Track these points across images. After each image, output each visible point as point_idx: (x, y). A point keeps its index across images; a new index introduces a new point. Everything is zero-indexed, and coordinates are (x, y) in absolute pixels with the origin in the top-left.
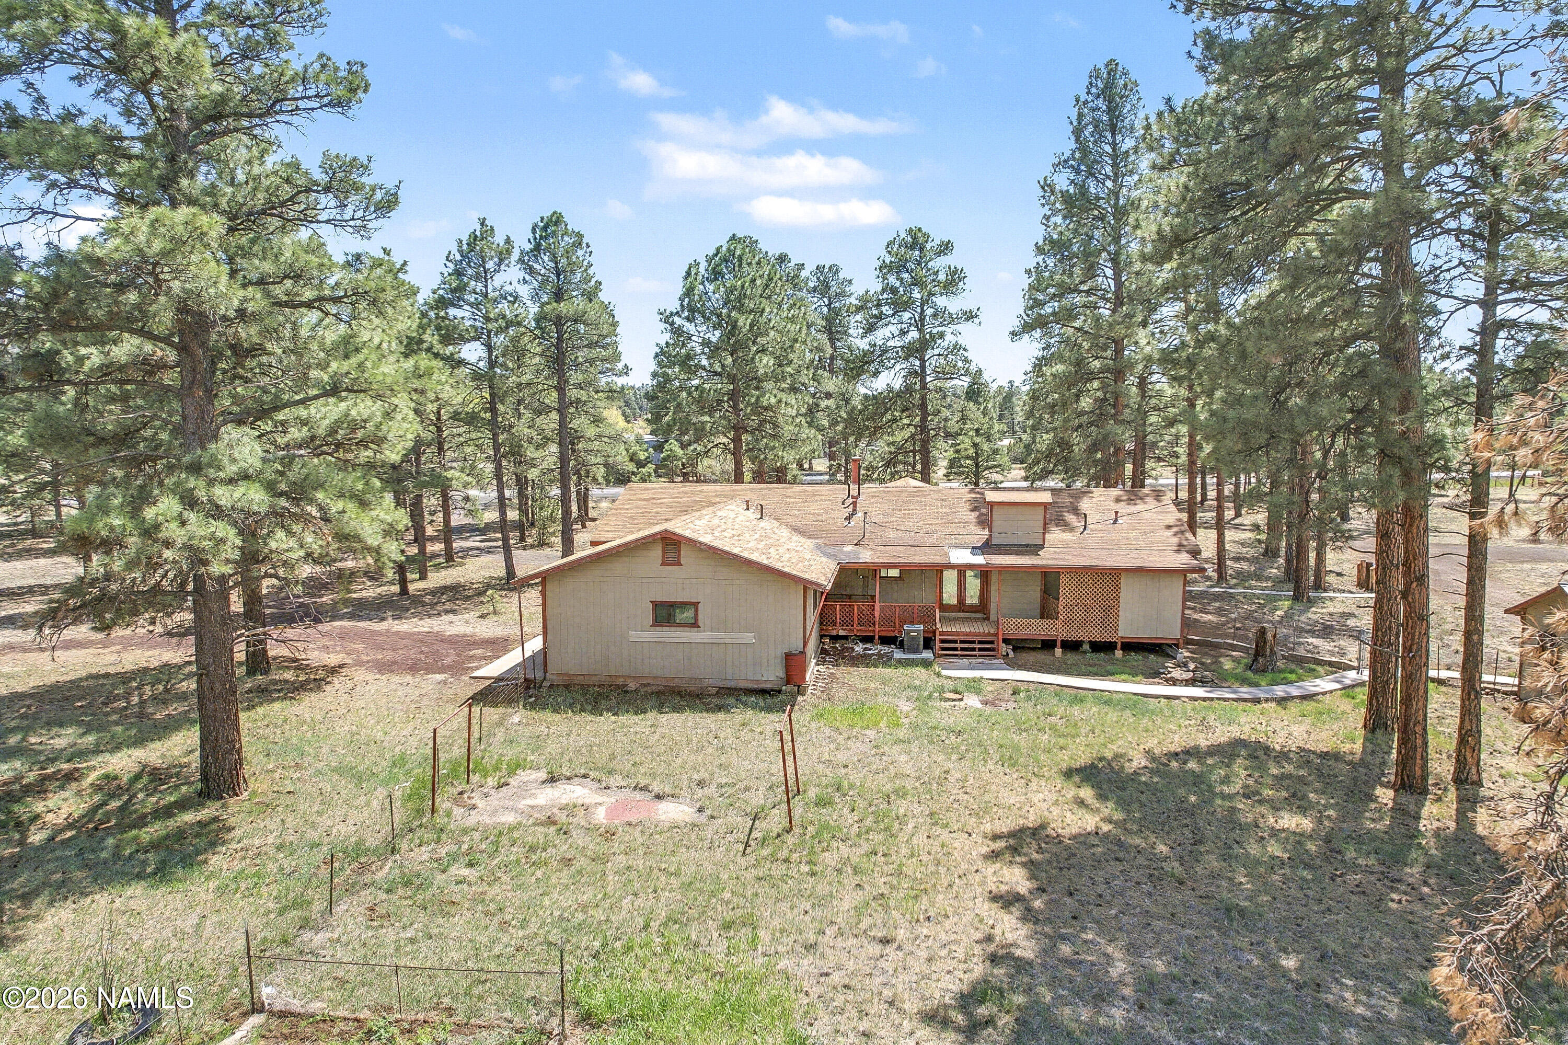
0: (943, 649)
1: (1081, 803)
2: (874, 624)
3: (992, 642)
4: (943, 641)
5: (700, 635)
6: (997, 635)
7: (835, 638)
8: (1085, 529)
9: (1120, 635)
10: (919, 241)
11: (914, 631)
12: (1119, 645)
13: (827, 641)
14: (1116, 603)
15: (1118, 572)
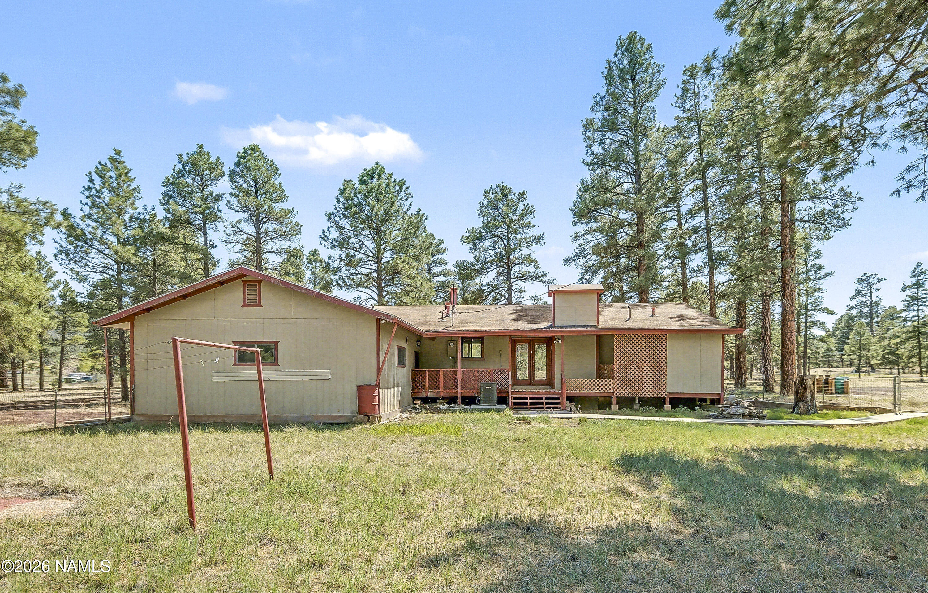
0: (515, 404)
1: (622, 492)
2: (457, 387)
3: (558, 399)
4: (515, 399)
5: (280, 373)
6: (562, 393)
7: (425, 400)
8: (630, 318)
9: (668, 391)
10: (505, 192)
11: (488, 385)
12: (668, 401)
13: (418, 402)
14: (664, 363)
15: (664, 334)
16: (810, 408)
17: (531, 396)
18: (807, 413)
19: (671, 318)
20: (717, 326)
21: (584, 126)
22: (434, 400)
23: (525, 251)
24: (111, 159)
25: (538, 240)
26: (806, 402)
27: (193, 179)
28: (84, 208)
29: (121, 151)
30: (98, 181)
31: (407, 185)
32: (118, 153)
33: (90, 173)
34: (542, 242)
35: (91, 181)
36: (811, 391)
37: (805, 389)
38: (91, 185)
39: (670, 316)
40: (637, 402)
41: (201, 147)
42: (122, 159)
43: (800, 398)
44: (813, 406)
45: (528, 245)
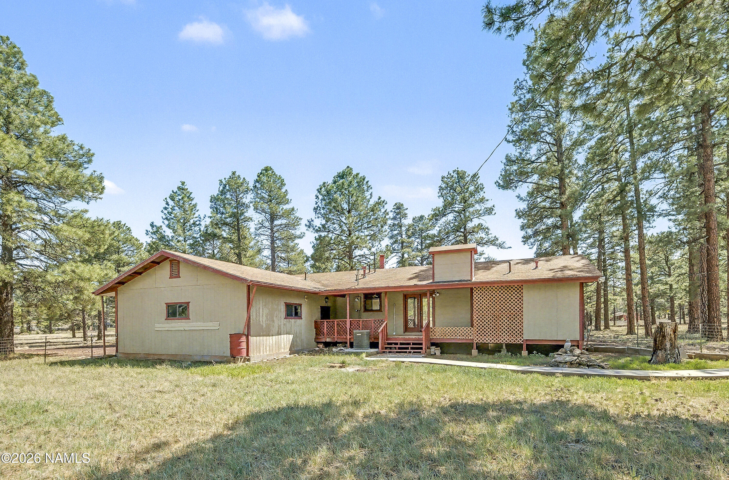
0: (386, 348)
2: (347, 334)
3: (421, 344)
5: (191, 324)
6: (424, 337)
7: (327, 344)
8: (510, 271)
9: (525, 338)
10: (461, 176)
11: (359, 333)
12: (524, 346)
13: (321, 346)
14: (520, 312)
15: (520, 284)
16: (669, 356)
17: (402, 342)
18: (665, 361)
19: (551, 270)
20: (590, 275)
21: (509, 109)
22: (335, 344)
23: (476, 222)
24: (179, 188)
25: (490, 211)
26: (665, 351)
27: (231, 195)
28: (164, 221)
29: (184, 183)
30: (171, 203)
31: (366, 180)
32: (183, 183)
33: (166, 199)
34: (493, 213)
35: (167, 204)
36: (671, 339)
37: (664, 336)
38: (167, 206)
39: (551, 268)
40: (504, 347)
41: (234, 173)
42: (186, 187)
43: (658, 347)
44: (673, 354)
45: (479, 216)
